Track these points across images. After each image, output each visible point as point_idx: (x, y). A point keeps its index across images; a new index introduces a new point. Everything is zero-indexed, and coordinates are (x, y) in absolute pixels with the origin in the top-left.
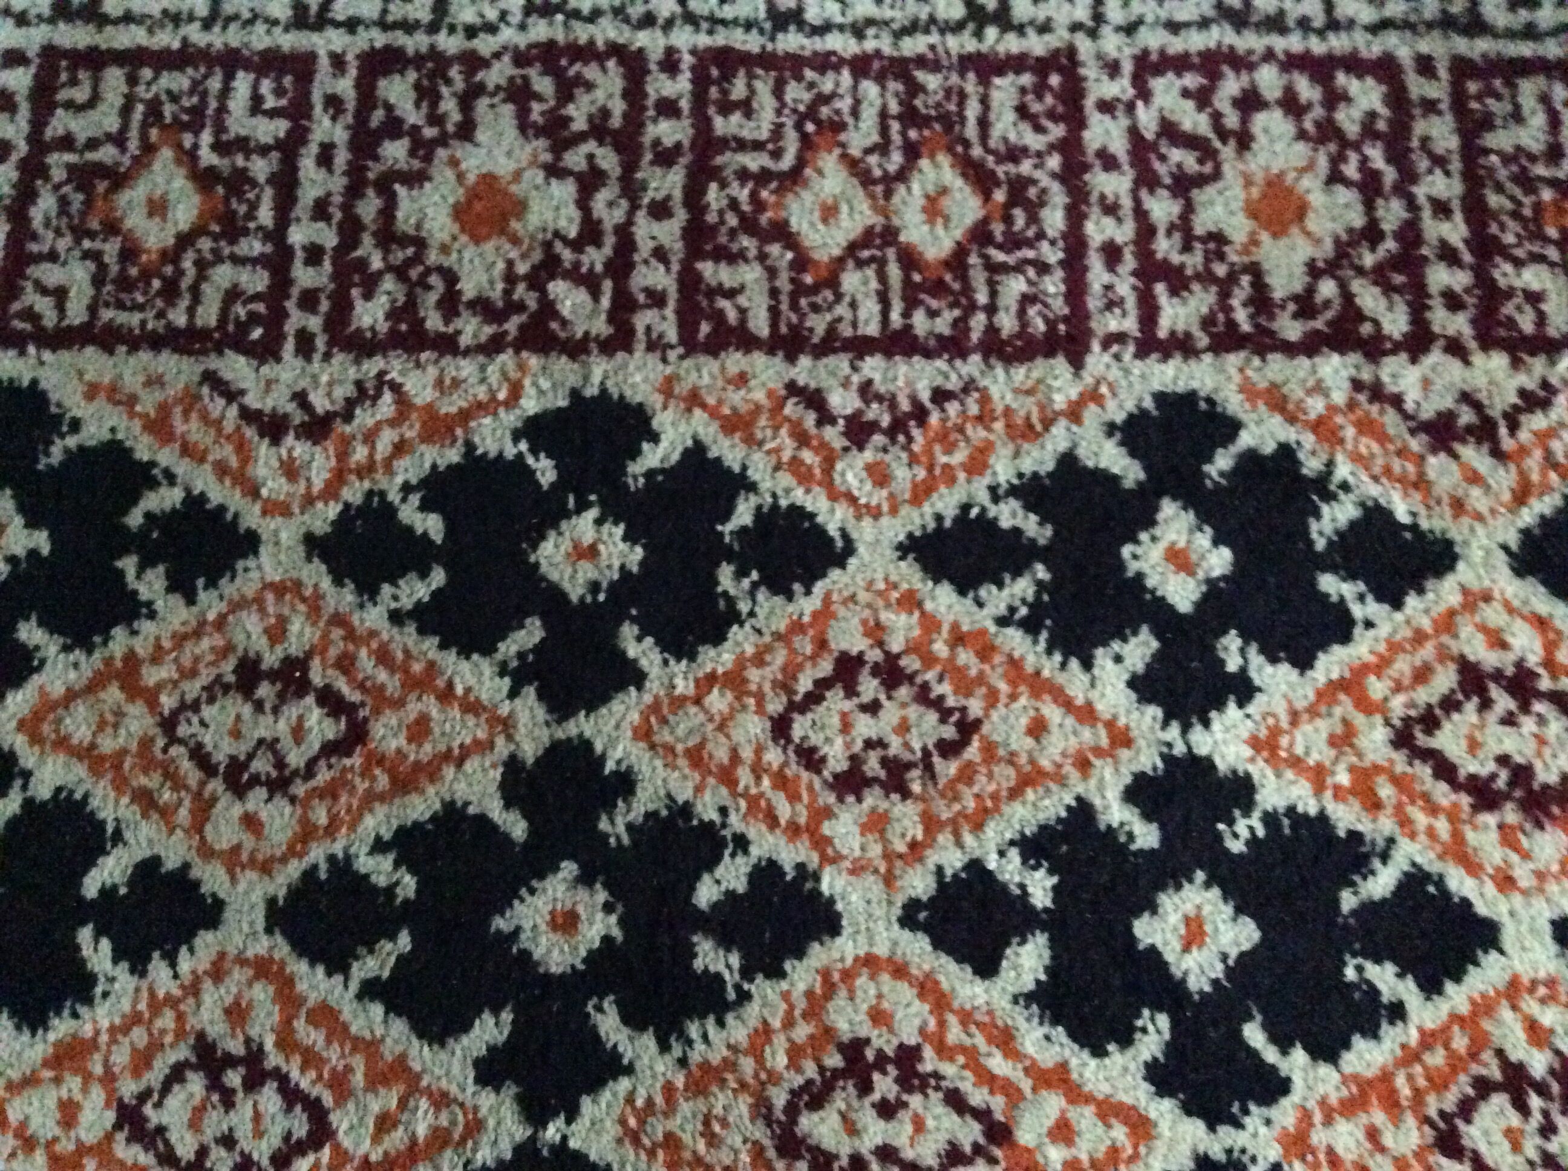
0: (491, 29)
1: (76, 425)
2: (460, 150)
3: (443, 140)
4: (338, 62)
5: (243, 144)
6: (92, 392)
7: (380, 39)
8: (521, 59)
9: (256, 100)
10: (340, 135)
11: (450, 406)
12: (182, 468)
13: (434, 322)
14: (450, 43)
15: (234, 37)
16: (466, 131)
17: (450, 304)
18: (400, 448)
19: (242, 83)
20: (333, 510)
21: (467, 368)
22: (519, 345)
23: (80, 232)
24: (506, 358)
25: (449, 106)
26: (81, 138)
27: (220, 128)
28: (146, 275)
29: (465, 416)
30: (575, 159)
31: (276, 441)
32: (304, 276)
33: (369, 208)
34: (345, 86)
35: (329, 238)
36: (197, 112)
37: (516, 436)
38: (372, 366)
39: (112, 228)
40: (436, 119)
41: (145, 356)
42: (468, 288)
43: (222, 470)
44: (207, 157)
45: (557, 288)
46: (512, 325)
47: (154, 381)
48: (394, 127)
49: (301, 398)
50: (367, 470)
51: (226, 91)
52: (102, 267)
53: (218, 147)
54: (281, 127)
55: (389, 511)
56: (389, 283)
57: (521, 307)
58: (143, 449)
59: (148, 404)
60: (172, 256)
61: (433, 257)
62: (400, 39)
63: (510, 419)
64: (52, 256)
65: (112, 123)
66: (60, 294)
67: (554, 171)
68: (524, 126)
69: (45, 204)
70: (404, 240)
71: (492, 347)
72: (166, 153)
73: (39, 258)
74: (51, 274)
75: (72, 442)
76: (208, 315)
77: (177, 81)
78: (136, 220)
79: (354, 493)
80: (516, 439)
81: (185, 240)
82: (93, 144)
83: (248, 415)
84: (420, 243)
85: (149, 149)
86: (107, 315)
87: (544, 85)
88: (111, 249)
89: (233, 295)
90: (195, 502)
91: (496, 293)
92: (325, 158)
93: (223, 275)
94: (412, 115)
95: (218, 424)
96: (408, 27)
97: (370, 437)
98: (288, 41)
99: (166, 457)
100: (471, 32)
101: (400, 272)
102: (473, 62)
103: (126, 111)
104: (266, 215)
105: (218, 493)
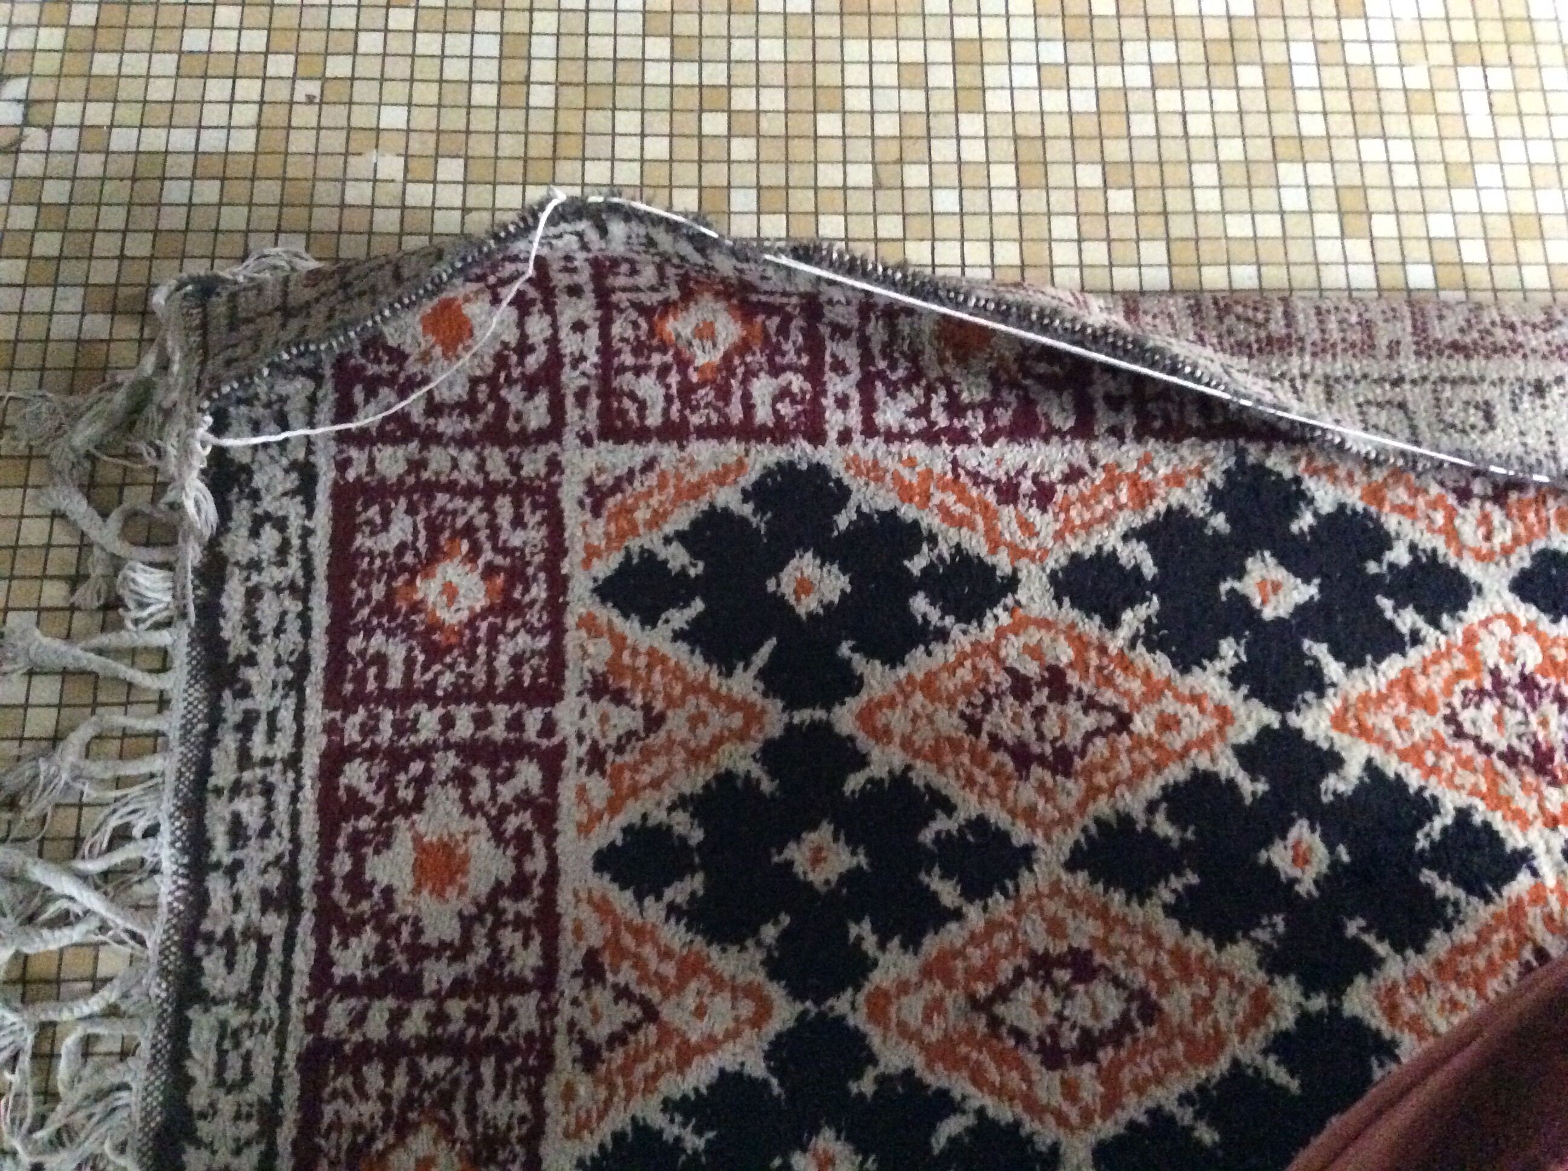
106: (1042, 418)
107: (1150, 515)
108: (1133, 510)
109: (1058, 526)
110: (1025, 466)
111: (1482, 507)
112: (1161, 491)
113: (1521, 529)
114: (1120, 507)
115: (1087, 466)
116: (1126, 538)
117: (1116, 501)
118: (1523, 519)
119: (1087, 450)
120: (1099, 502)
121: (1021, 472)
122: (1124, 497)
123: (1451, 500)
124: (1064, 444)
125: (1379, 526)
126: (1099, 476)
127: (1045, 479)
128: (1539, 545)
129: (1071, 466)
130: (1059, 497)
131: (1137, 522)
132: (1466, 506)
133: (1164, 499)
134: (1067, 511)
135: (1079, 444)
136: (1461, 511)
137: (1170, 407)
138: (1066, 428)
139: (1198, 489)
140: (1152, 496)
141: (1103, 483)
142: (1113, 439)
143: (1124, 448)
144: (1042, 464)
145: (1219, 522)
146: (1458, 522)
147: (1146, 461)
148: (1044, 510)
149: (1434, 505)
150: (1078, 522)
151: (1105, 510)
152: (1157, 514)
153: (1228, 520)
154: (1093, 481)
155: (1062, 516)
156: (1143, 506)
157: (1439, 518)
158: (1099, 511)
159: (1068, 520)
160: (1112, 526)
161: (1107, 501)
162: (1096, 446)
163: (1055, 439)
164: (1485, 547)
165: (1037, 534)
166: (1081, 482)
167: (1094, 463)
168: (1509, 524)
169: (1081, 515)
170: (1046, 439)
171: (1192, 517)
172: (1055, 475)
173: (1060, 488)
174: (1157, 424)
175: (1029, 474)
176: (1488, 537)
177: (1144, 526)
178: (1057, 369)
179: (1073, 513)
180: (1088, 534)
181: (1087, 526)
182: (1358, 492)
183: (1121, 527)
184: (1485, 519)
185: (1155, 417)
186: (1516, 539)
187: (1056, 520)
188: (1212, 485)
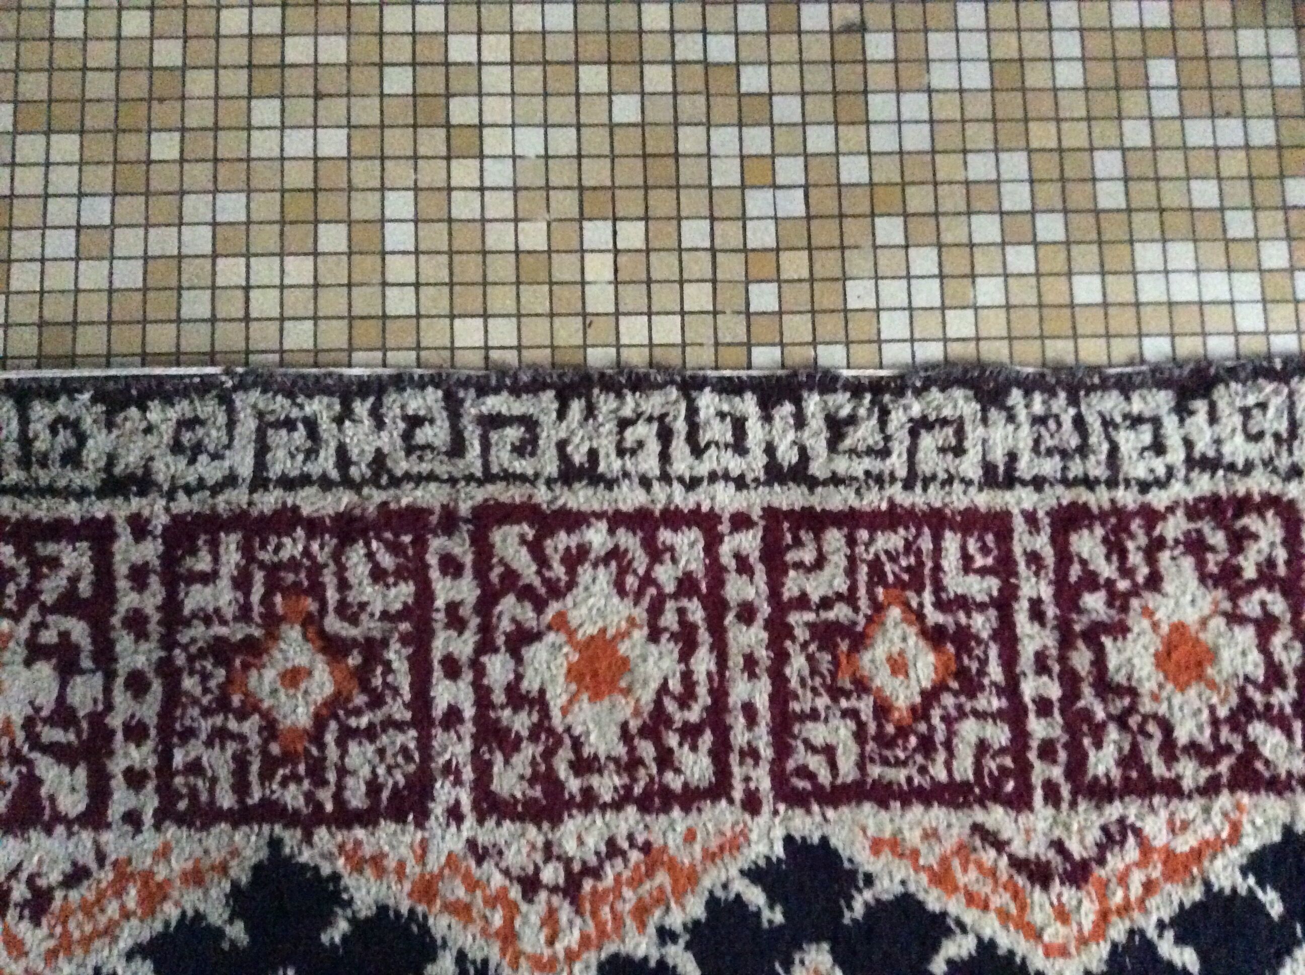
0: (1162, 484)
1: (869, 880)
2: (1151, 599)
3: (1135, 591)
4: (1031, 518)
5: (963, 603)
6: (877, 846)
7: (1067, 496)
8: (1193, 512)
9: (966, 559)
10: (1046, 592)
11: (1184, 844)
12: (969, 917)
13: (1159, 769)
14: (1128, 498)
15: (935, 497)
16: (1154, 582)
17: (1169, 750)
18: (1149, 887)
19: (951, 542)
20: (1104, 950)
21: (1192, 809)
22: (1233, 787)
23: (836, 693)
24: (1224, 800)
25: (1135, 558)
26: (815, 598)
27: (938, 588)
28: (903, 732)
29: (1197, 854)
30: (1250, 606)
31: (1045, 887)
32: (1038, 728)
33: (1081, 659)
34: (1042, 543)
35: (1054, 691)
36: (915, 571)
37: (1244, 871)
38: (1114, 811)
39: (862, 686)
40: (1126, 572)
41: (917, 810)
42: (1182, 735)
43: (1004, 916)
44: (933, 616)
45: (1257, 729)
46: (1224, 766)
47: (931, 835)
48: (1091, 581)
49: (1059, 846)
50: (1125, 909)
51: (937, 551)
52: (861, 726)
53: (939, 605)
54: (993, 584)
55: (1149, 947)
56: (1113, 733)
57: (1228, 749)
58: (934, 901)
59: (930, 858)
60: (921, 712)
61: (1147, 706)
62: (1084, 495)
63: (1235, 855)
64: (814, 715)
65: (841, 584)
66: (829, 752)
67: (1235, 618)
68: (1203, 577)
69: (797, 665)
70: (1120, 691)
71: (1211, 788)
72: (895, 613)
73: (802, 717)
74: (818, 733)
75: (868, 895)
76: (964, 768)
77: (893, 540)
78: (883, 679)
79: (1118, 931)
80: (1245, 875)
81: (930, 696)
82: (826, 603)
83: (1018, 864)
84: (1133, 692)
85: (878, 608)
86: (875, 771)
87: (1217, 539)
88: (865, 706)
89: (982, 747)
90: (987, 947)
91: (1205, 738)
92: (1037, 613)
93: (969, 730)
94: (1106, 570)
95: (993, 873)
96: (1089, 483)
97: (1123, 880)
98: (984, 500)
99: (955, 907)
100: (1144, 487)
101: (1122, 721)
102: (1151, 517)
103: (851, 571)
104: (995, 672)
105: (1006, 940)
106: (46, 803)
107: (158, 926)
108: (142, 920)
109: (51, 944)
110: (20, 865)
111: (549, 903)
112: (175, 894)
113: (591, 929)
114: (126, 915)
115: (93, 866)
116: (130, 956)
117: (123, 907)
118: (594, 914)
119: (96, 843)
120: (102, 911)
121: (13, 874)
122: (131, 904)
123: (515, 893)
124: (70, 834)
125: (425, 929)
126: (107, 876)
127: (42, 882)
128: (610, 948)
129: (74, 864)
130: (57, 903)
131: (145, 936)
132: (530, 901)
133: (177, 904)
134: (64, 923)
135: (86, 837)
136: (524, 907)
137: (200, 783)
138: (73, 814)
139: (219, 889)
140: (165, 898)
141: (112, 884)
142: (128, 828)
143: (140, 838)
144: (41, 862)
145: (237, 932)
146: (518, 923)
147: (164, 853)
148: (37, 924)
149: (492, 902)
150: (76, 935)
151: (110, 920)
152: (167, 924)
153: (247, 930)
154: (99, 882)
155: (59, 930)
156: (153, 913)
157: (497, 919)
158: (103, 920)
159: (66, 934)
160: (115, 939)
161: (113, 909)
162: (107, 837)
163: (60, 830)
164: (547, 952)
165: (26, 954)
166: (86, 883)
167: (101, 858)
168: (578, 921)
169: (79, 925)
170: (49, 831)
171: (209, 926)
172: (55, 877)
173: (59, 895)
174: (182, 805)
175: (24, 876)
176: (551, 942)
177: (152, 940)
178: (72, 737)
179: (72, 925)
180: (87, 952)
181: (87, 942)
182: (407, 886)
183: (125, 943)
184: (550, 918)
185: (181, 797)
186: (585, 942)
187: (51, 935)
188: (235, 885)
